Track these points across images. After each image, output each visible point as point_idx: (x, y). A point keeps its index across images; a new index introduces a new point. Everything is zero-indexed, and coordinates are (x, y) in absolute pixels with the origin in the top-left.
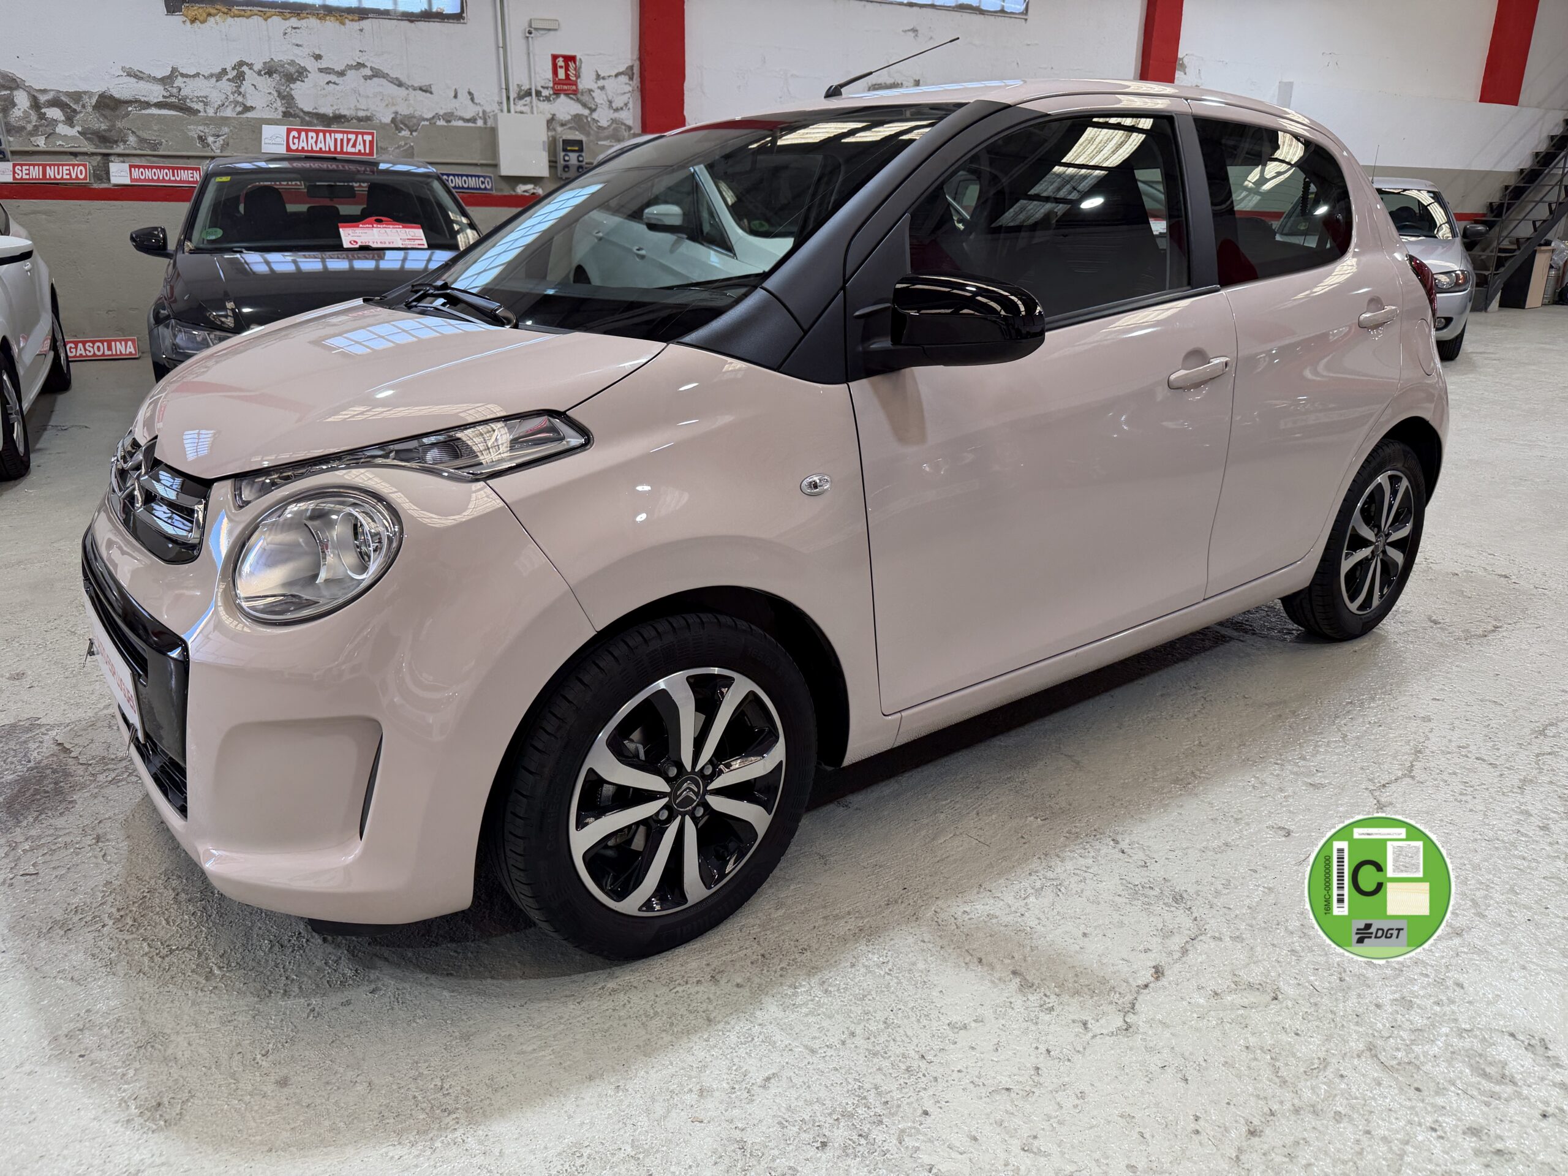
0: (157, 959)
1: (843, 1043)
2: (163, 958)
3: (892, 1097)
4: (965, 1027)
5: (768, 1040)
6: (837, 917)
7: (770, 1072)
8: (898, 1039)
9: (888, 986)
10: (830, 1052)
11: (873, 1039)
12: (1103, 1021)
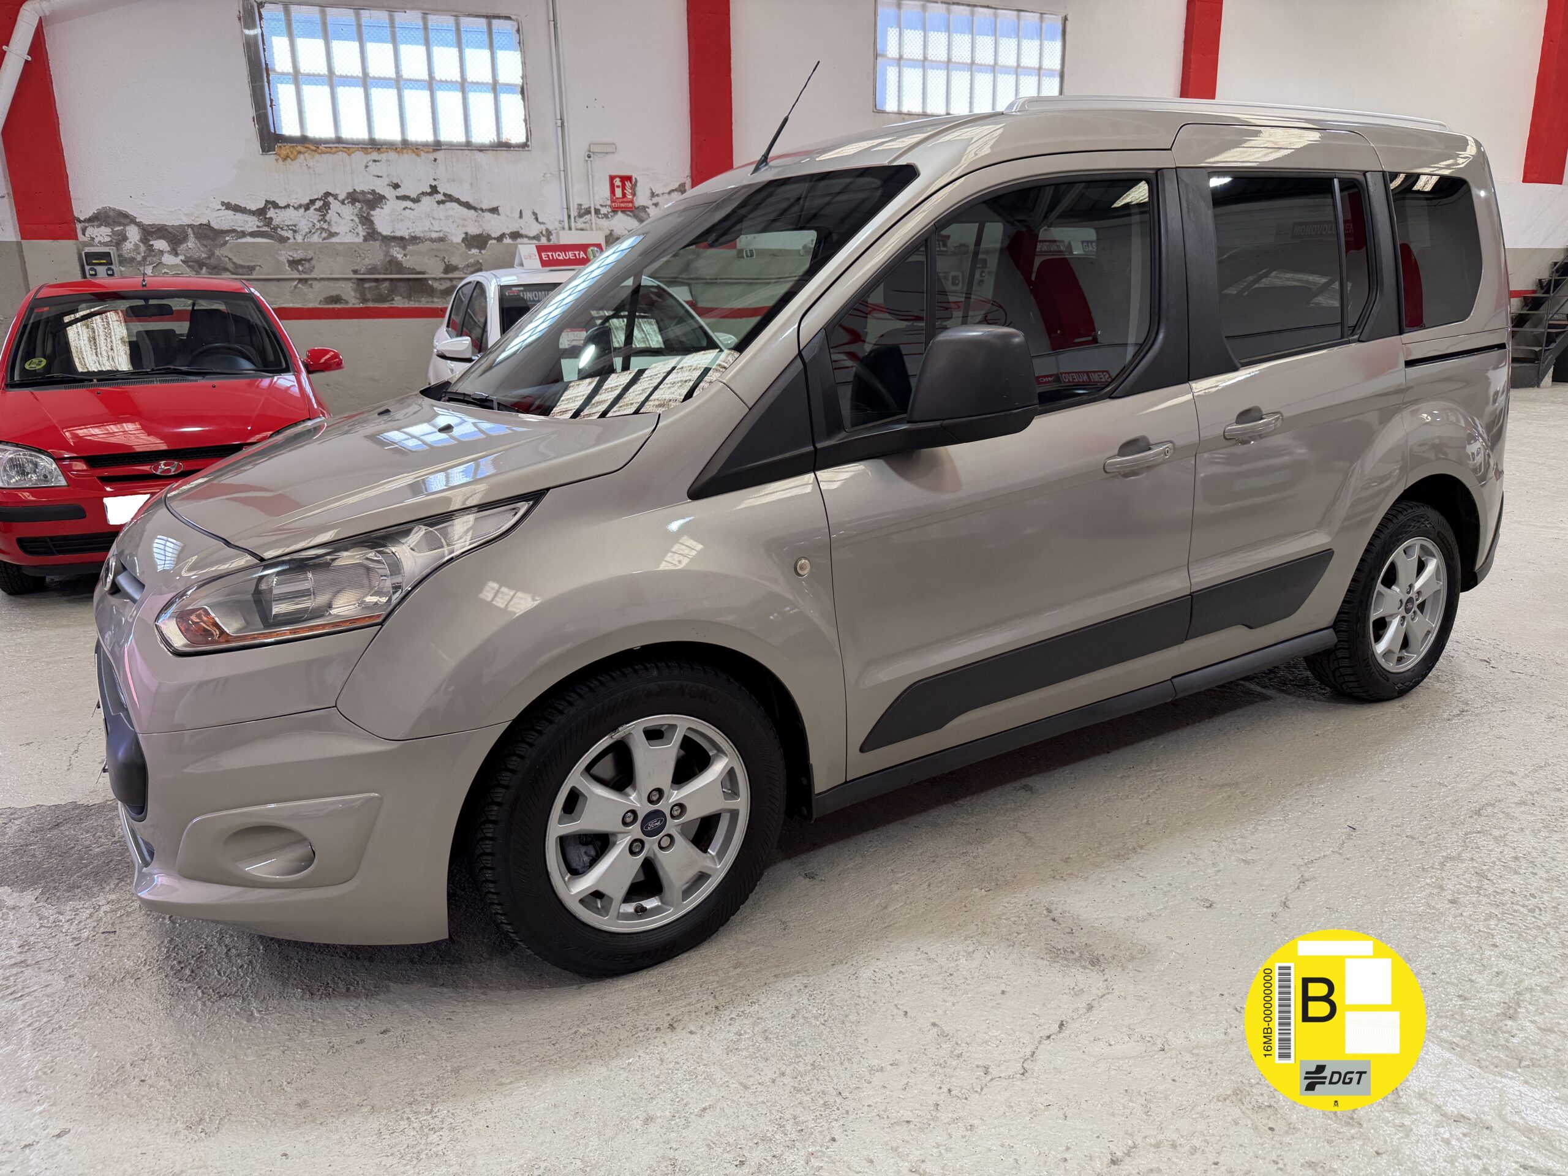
0: (209, 1004)
1: (774, 1081)
2: (213, 1003)
3: (807, 1127)
4: (882, 1069)
5: (709, 1077)
6: (786, 975)
7: (707, 1104)
8: (821, 1078)
9: (821, 1035)
10: (760, 1088)
11: (799, 1078)
12: (1003, 1067)
